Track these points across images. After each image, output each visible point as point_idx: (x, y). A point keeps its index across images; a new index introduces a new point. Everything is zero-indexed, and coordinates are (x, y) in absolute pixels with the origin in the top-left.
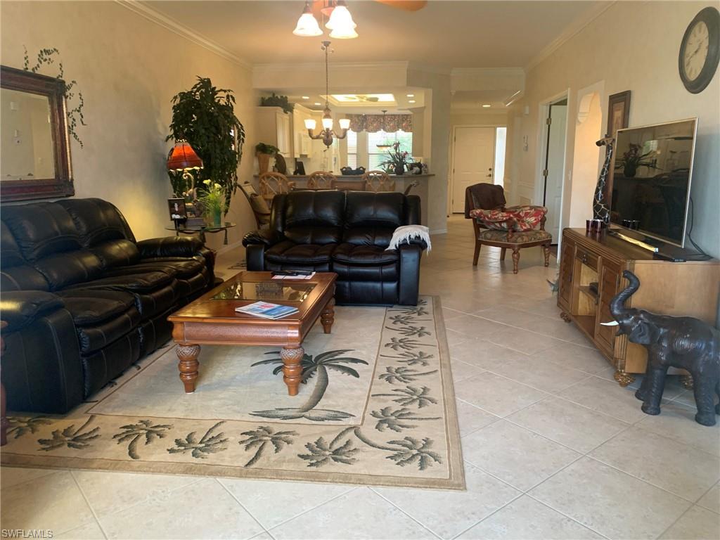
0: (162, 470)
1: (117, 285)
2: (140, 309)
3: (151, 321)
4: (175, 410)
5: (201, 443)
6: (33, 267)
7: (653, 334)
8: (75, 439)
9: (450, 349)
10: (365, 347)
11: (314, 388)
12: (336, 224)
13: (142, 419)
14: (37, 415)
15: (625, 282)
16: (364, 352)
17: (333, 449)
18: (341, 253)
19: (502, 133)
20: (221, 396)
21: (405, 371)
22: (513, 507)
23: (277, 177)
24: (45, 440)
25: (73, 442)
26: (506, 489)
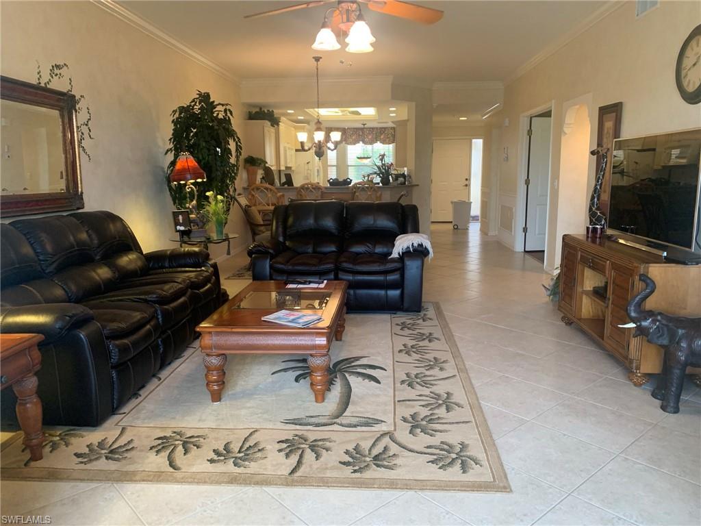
0: (207, 480)
1: (138, 297)
2: (160, 320)
3: (169, 332)
4: (204, 420)
5: (239, 452)
6: (52, 280)
7: (672, 335)
8: (112, 452)
9: (462, 354)
10: (379, 353)
11: (339, 395)
12: (337, 234)
13: (175, 430)
14: (67, 428)
15: (639, 285)
16: (379, 358)
17: (373, 456)
18: (346, 262)
19: (478, 144)
20: (248, 405)
21: (425, 376)
22: (562, 507)
23: (267, 189)
24: (82, 454)
25: (110, 455)
26: (550, 490)
